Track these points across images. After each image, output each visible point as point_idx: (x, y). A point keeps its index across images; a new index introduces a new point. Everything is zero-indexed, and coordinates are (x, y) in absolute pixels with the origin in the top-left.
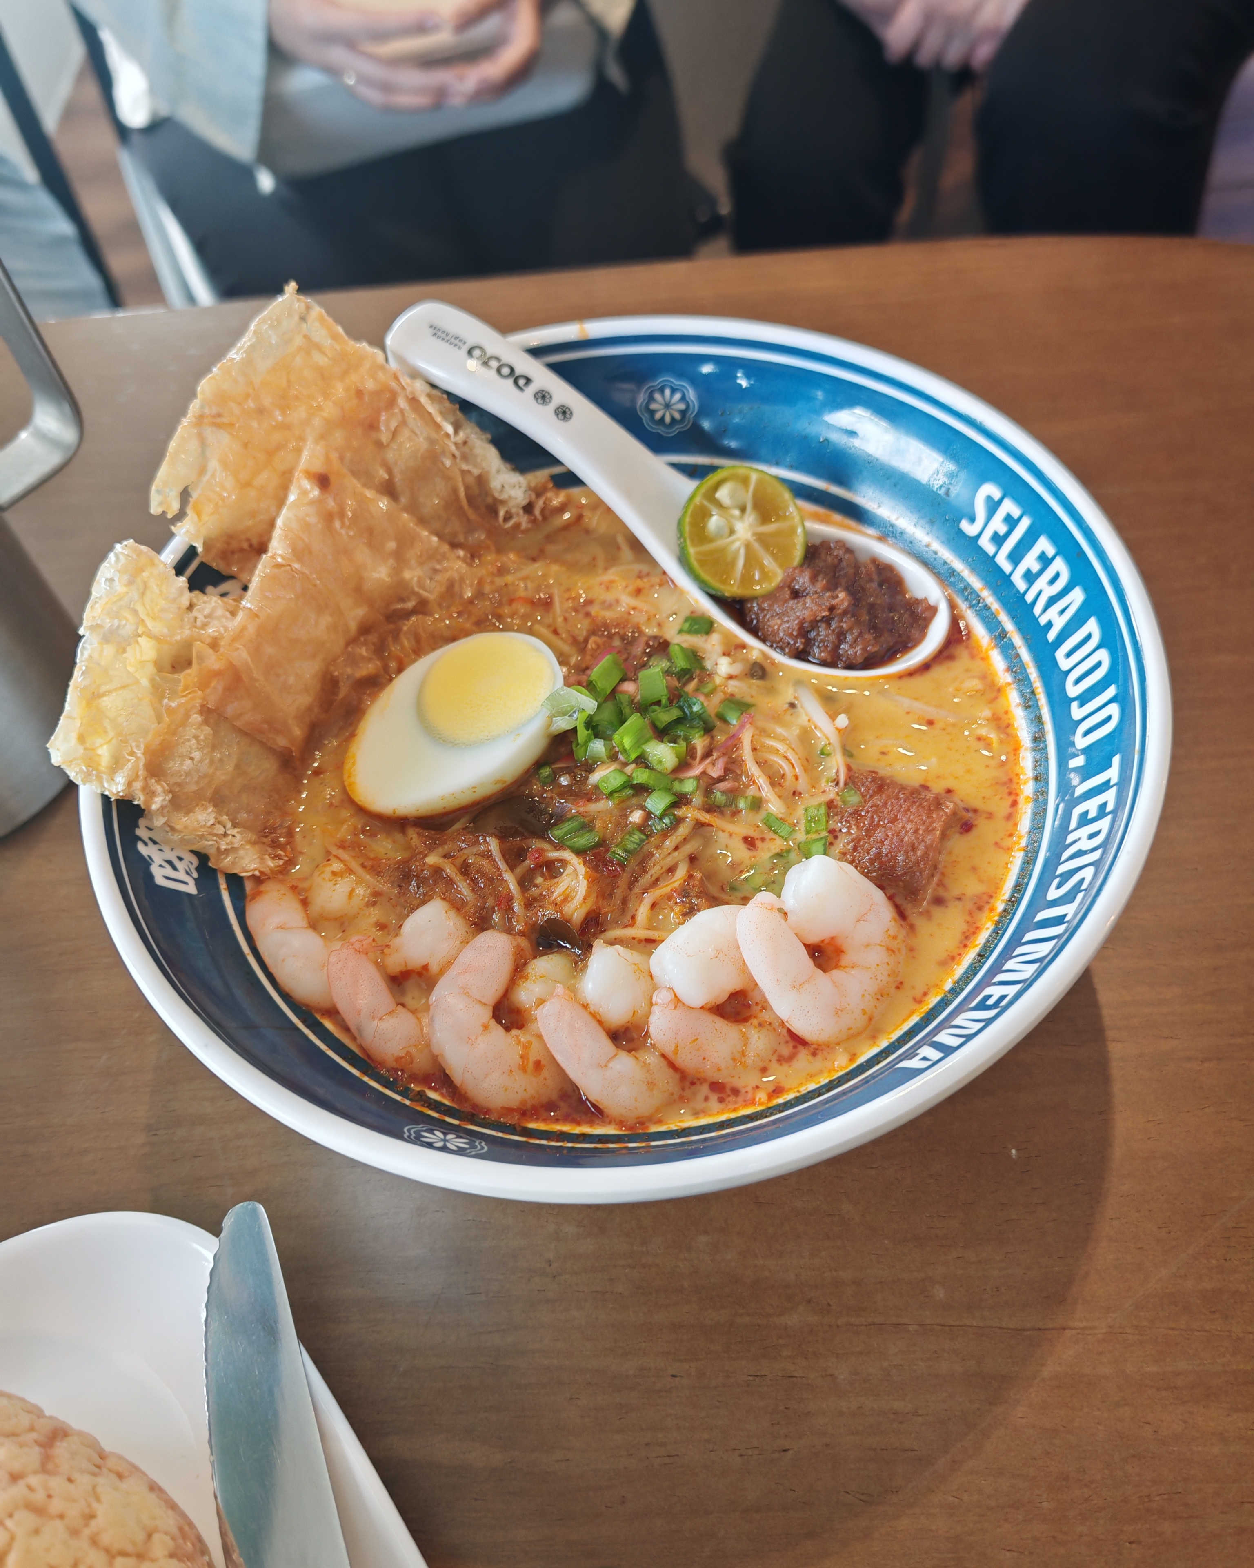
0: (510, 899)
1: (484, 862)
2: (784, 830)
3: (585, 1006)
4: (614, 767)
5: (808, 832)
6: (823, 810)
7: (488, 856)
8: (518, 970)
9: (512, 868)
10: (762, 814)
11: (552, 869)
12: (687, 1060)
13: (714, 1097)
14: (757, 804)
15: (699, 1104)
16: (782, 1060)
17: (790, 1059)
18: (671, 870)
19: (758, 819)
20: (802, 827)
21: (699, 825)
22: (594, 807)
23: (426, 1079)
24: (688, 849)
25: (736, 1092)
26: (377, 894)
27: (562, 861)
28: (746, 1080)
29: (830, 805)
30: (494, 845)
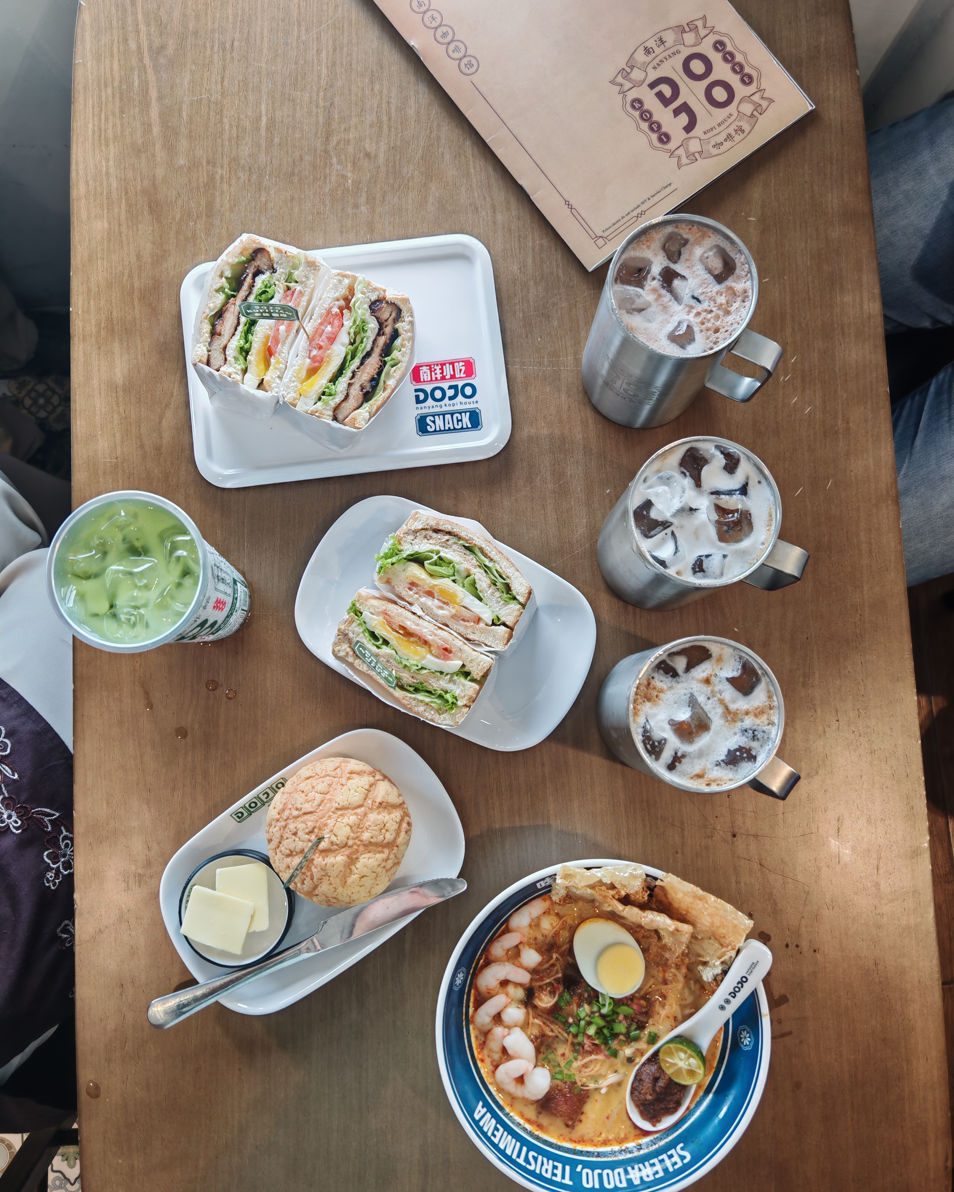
0: (542, 981)
1: (555, 972)
2: (567, 1066)
3: (505, 1007)
4: (589, 1012)
5: (566, 1074)
6: (573, 1080)
7: (557, 973)
8: (517, 985)
9: (555, 980)
10: (573, 1060)
11: (552, 993)
12: (490, 1036)
13: (481, 1042)
14: (576, 1059)
15: (480, 1037)
16: (492, 1062)
17: (492, 1064)
18: (552, 1031)
19: (571, 1058)
20: (569, 1073)
21: (567, 1040)
22: (575, 1006)
23: (487, 958)
24: (560, 1036)
25: (482, 1049)
26: (546, 936)
27: (554, 997)
28: (485, 1052)
29: (575, 1083)
30: (560, 975)
